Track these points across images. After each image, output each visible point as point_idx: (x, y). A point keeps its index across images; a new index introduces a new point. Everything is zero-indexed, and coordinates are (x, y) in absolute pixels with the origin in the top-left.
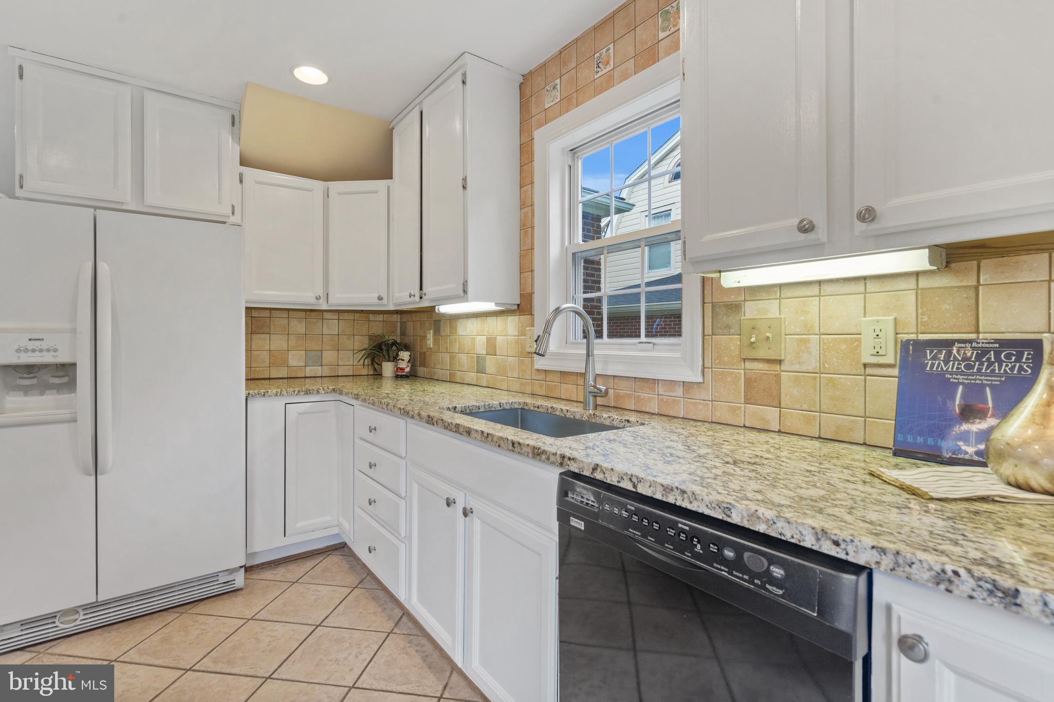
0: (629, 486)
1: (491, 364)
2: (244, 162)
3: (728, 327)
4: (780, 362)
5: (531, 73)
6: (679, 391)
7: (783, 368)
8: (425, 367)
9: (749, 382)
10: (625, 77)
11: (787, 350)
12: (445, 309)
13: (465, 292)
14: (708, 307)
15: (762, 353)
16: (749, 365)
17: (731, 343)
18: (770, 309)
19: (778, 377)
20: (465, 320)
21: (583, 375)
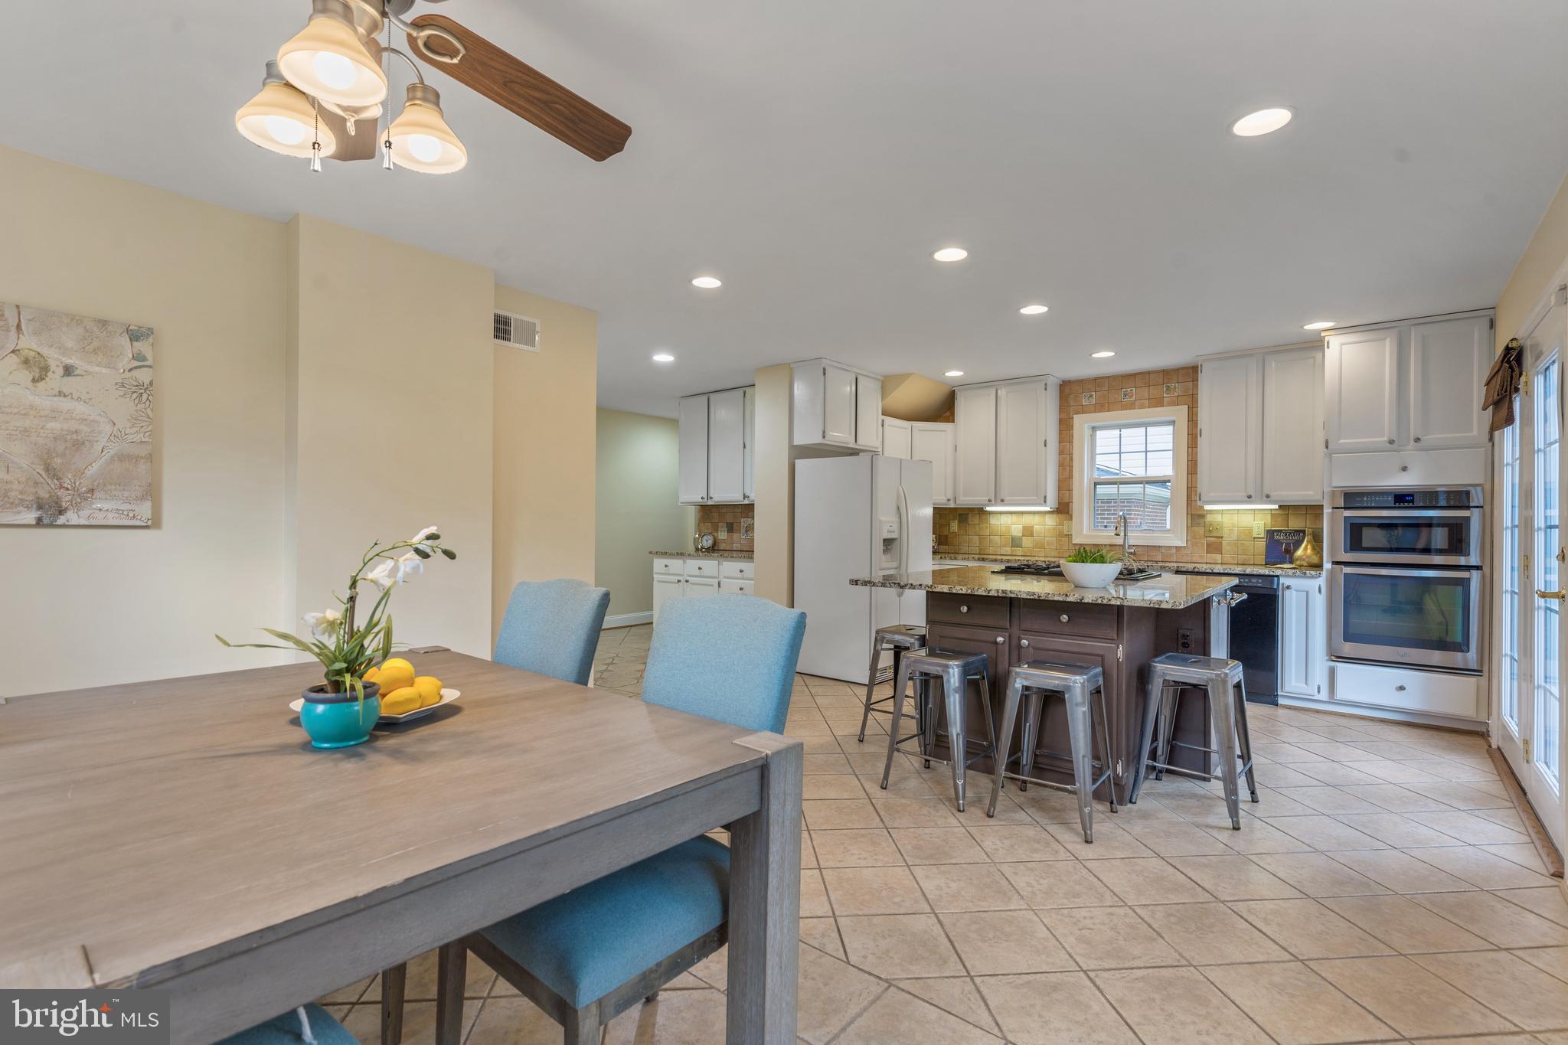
0: (1210, 571)
1: (1027, 542)
2: (886, 413)
3: (1199, 524)
4: (1222, 537)
5: (1070, 381)
6: (1174, 551)
7: (1223, 539)
8: (946, 544)
9: (1208, 545)
10: (1142, 407)
11: (1225, 533)
12: (988, 509)
13: (1045, 502)
14: (1190, 516)
15: (1215, 535)
16: (1208, 539)
17: (1201, 530)
18: (1218, 518)
19: (1221, 543)
20: (999, 515)
21: (1123, 546)
